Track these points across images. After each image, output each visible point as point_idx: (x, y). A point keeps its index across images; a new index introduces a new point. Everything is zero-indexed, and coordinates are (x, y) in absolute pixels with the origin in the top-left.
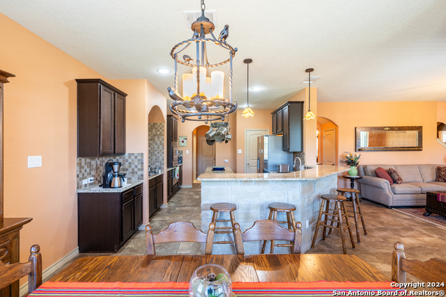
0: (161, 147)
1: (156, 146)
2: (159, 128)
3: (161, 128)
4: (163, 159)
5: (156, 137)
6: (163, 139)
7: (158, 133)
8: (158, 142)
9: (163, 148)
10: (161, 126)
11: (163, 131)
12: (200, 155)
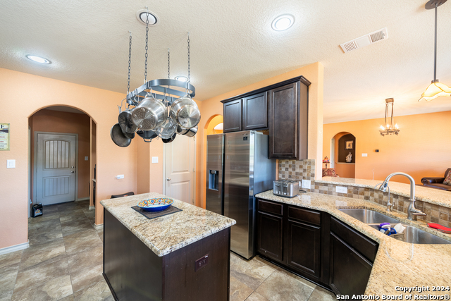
12: (40, 167)
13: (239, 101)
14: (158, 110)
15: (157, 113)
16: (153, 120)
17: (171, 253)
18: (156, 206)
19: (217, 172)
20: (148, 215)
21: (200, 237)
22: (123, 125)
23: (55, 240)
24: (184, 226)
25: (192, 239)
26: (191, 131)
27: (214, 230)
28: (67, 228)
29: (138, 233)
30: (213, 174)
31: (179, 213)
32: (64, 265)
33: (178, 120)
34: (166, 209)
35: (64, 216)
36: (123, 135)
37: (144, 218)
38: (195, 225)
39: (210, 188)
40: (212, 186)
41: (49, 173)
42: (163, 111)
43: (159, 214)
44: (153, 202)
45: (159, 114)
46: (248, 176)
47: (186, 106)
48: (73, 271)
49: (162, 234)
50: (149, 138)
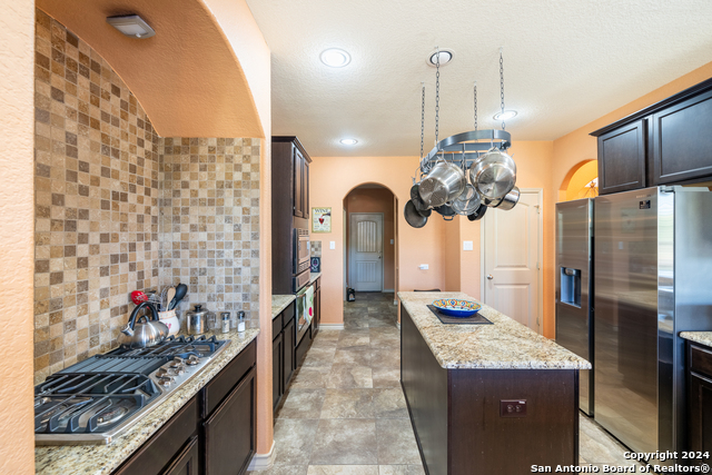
0: (246, 231)
1: (229, 229)
2: (238, 159)
3: (247, 159)
4: (256, 279)
5: (228, 195)
6: (256, 202)
7: (237, 176)
8: (237, 212)
9: (255, 236)
10: (247, 151)
11: (256, 167)
12: (353, 250)
13: (639, 124)
14: (451, 177)
15: (448, 182)
16: (443, 192)
17: (458, 370)
18: (457, 309)
19: (579, 272)
20: (443, 319)
21: (505, 365)
22: (415, 201)
23: (363, 329)
24: (487, 343)
25: (491, 363)
26: (507, 200)
27: (536, 364)
28: (373, 320)
29: (426, 334)
30: (570, 276)
31: (486, 326)
32: (368, 356)
33: (477, 189)
34: (470, 316)
35: (371, 306)
36: (417, 213)
37: (438, 320)
38: (504, 347)
39: (564, 299)
40: (570, 297)
41: (360, 257)
42: (459, 177)
43: (458, 321)
44: (453, 303)
45: (451, 183)
46: (655, 288)
47: (491, 165)
48: (375, 365)
49: (452, 344)
50: (450, 215)
